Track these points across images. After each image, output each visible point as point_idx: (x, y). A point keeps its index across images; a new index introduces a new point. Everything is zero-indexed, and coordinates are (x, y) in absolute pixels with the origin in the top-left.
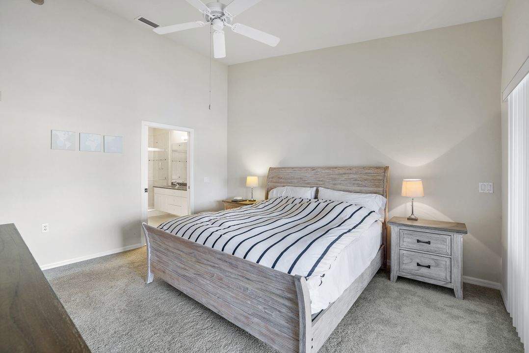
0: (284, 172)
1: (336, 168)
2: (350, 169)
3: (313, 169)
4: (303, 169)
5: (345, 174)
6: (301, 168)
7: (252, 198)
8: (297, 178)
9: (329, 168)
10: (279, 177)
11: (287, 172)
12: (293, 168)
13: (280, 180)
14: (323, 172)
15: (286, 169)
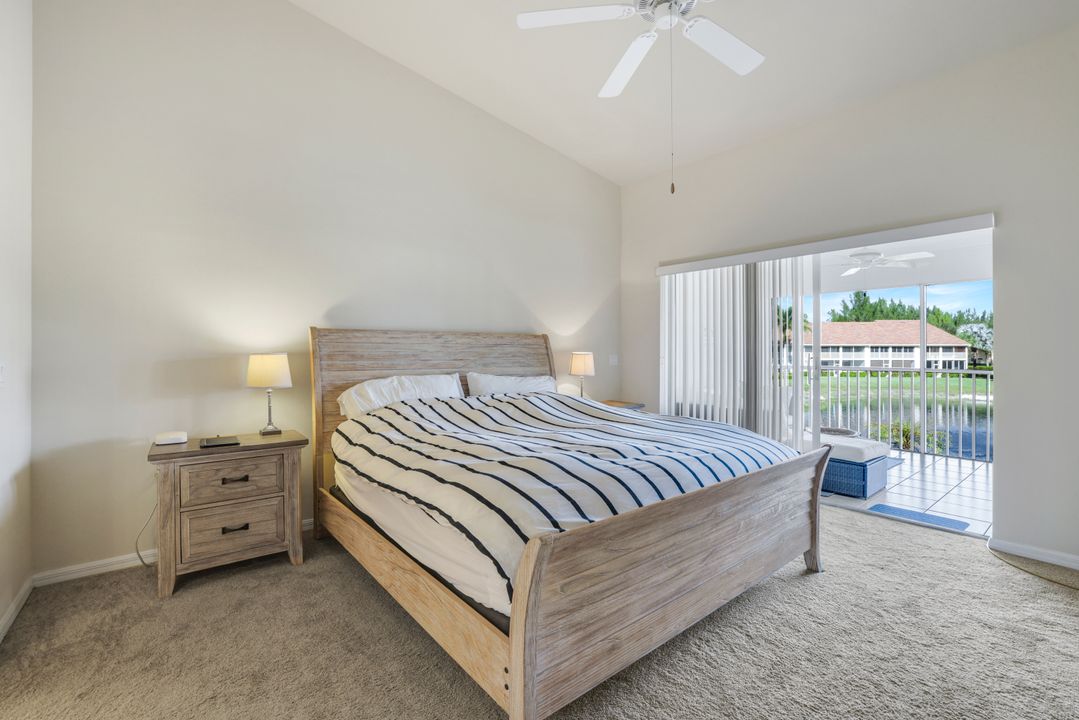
0: (364, 340)
1: (478, 334)
2: (502, 337)
3: (436, 335)
4: (415, 335)
5: (496, 345)
6: (408, 333)
7: (270, 423)
8: (406, 356)
9: (466, 334)
10: (353, 356)
11: (373, 340)
12: (385, 332)
13: (359, 363)
14: (460, 341)
15: (368, 334)
